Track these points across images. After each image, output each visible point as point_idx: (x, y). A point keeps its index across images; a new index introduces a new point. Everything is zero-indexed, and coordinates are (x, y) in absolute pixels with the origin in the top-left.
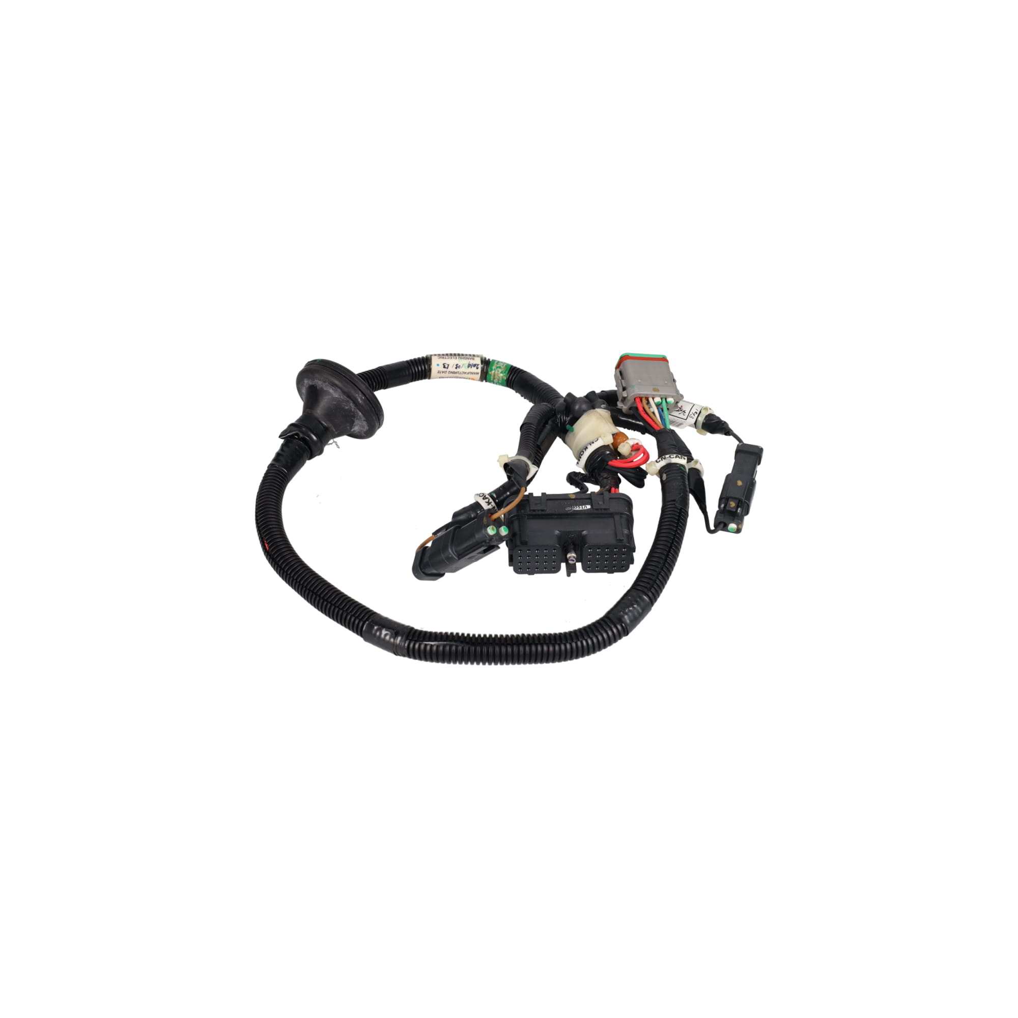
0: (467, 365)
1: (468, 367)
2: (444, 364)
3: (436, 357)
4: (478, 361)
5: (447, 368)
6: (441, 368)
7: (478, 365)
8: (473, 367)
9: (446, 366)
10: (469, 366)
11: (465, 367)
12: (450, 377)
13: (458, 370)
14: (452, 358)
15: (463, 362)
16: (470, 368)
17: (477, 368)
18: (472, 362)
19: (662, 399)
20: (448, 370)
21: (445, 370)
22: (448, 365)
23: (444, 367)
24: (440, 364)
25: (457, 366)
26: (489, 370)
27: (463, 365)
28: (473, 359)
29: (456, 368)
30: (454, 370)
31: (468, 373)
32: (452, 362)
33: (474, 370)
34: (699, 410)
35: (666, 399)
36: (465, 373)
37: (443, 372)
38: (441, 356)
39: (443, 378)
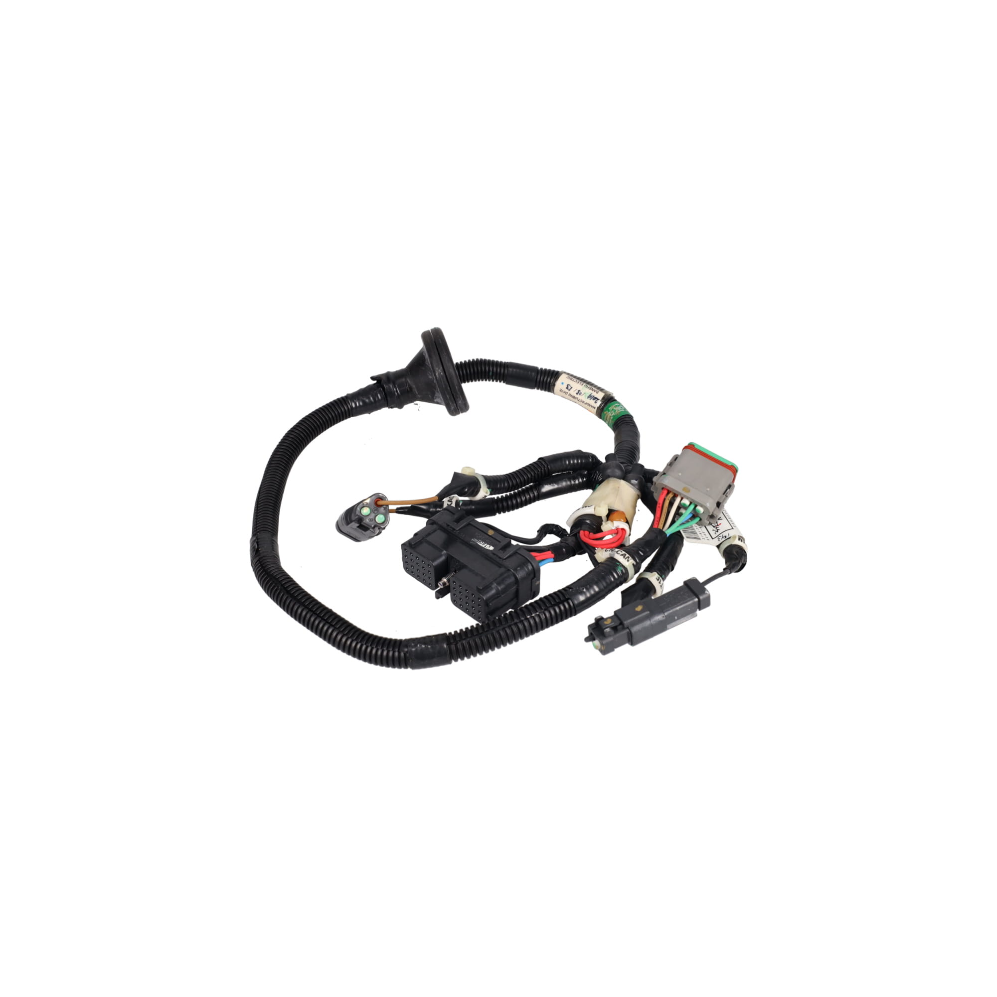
0: (589, 395)
1: (588, 397)
2: (568, 385)
3: (567, 376)
4: (600, 395)
5: (569, 390)
6: (564, 388)
7: (598, 399)
8: (592, 400)
9: (569, 388)
10: (590, 397)
11: (585, 396)
12: (568, 399)
13: (578, 396)
14: (578, 383)
15: (587, 391)
16: (589, 399)
17: (595, 402)
18: (594, 394)
19: (691, 503)
20: (569, 392)
21: (567, 391)
22: (572, 388)
23: (567, 388)
24: (564, 383)
25: (579, 392)
26: (605, 409)
27: (585, 393)
28: (597, 393)
29: (577, 394)
30: (574, 394)
31: (586, 404)
32: (576, 386)
33: (592, 402)
34: (730, 536)
35: (696, 506)
36: (583, 402)
37: (564, 392)
38: (571, 376)
39: (564, 397)
